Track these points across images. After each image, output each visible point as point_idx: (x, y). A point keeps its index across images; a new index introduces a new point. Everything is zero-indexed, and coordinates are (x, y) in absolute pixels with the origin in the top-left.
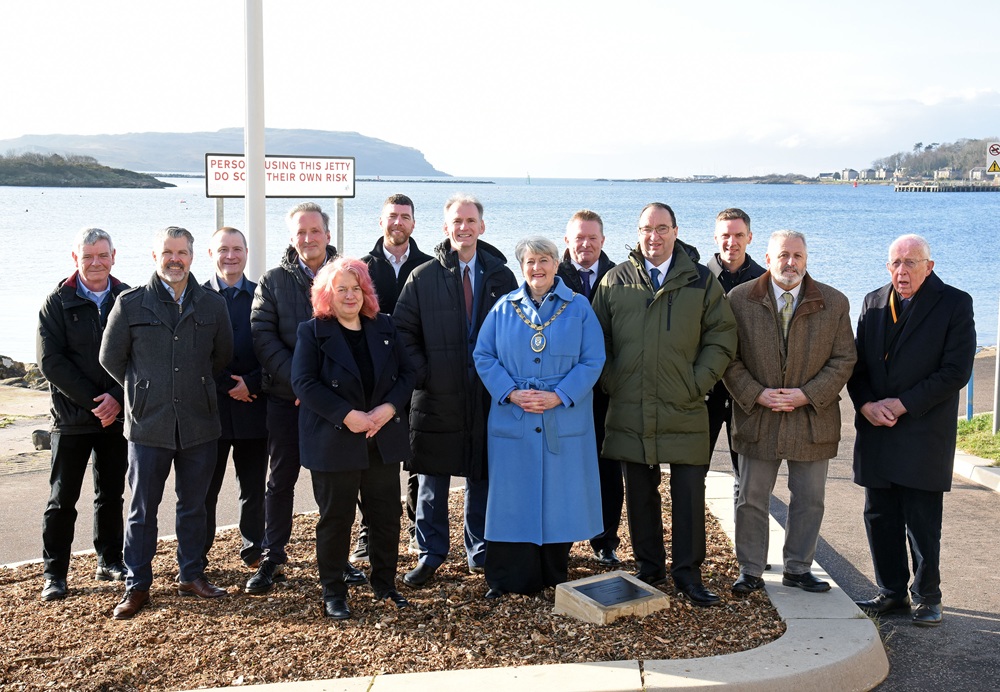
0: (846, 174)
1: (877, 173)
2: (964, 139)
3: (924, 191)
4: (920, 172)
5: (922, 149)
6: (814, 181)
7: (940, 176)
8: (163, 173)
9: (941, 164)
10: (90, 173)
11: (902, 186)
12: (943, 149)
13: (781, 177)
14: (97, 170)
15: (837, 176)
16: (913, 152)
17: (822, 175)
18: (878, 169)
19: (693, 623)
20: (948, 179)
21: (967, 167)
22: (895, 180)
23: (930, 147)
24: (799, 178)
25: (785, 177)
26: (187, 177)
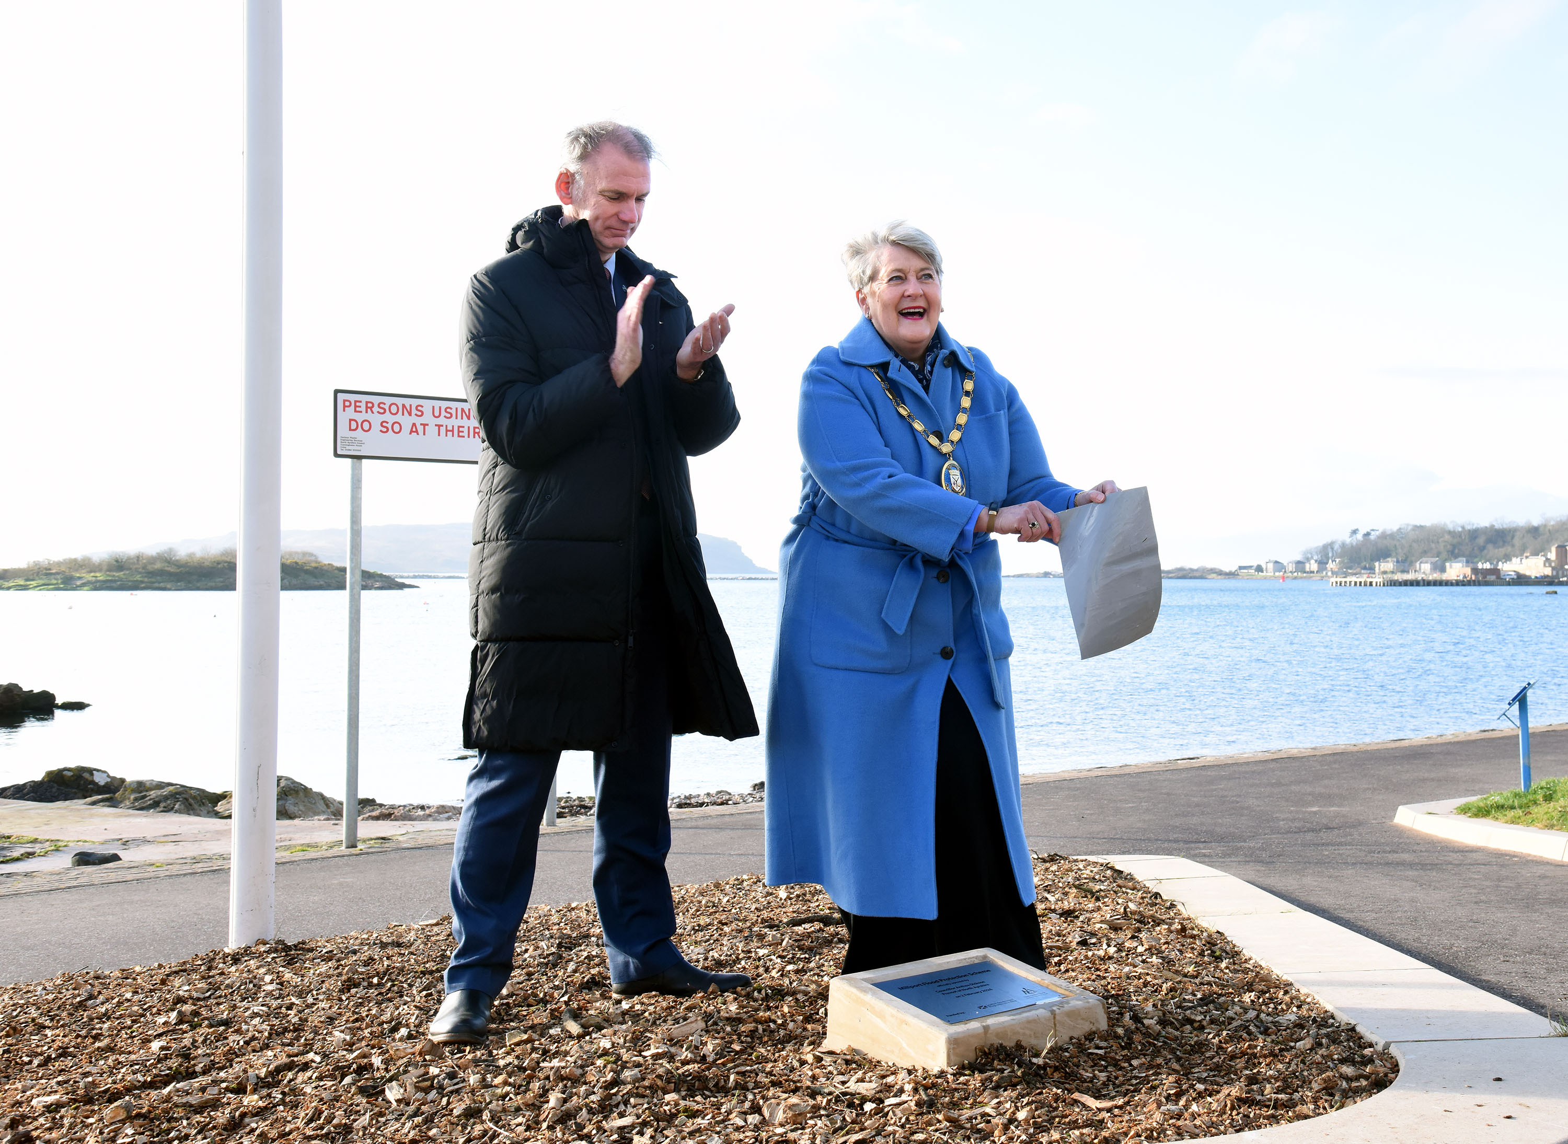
0: (1271, 566)
1: (1307, 566)
2: (1408, 525)
3: (1365, 585)
4: (1359, 564)
5: (1359, 536)
6: (1231, 575)
7: (1382, 570)
8: (406, 574)
9: (1382, 554)
10: (307, 572)
11: (1339, 580)
12: (1384, 536)
13: (1192, 570)
14: (316, 568)
15: (1259, 569)
16: (1348, 540)
17: (1241, 568)
18: (1308, 560)
19: (1167, 1062)
20: (1393, 572)
21: (1413, 559)
22: (1330, 574)
23: (1368, 534)
24: (1213, 571)
25: (1197, 570)
26: (435, 577)
